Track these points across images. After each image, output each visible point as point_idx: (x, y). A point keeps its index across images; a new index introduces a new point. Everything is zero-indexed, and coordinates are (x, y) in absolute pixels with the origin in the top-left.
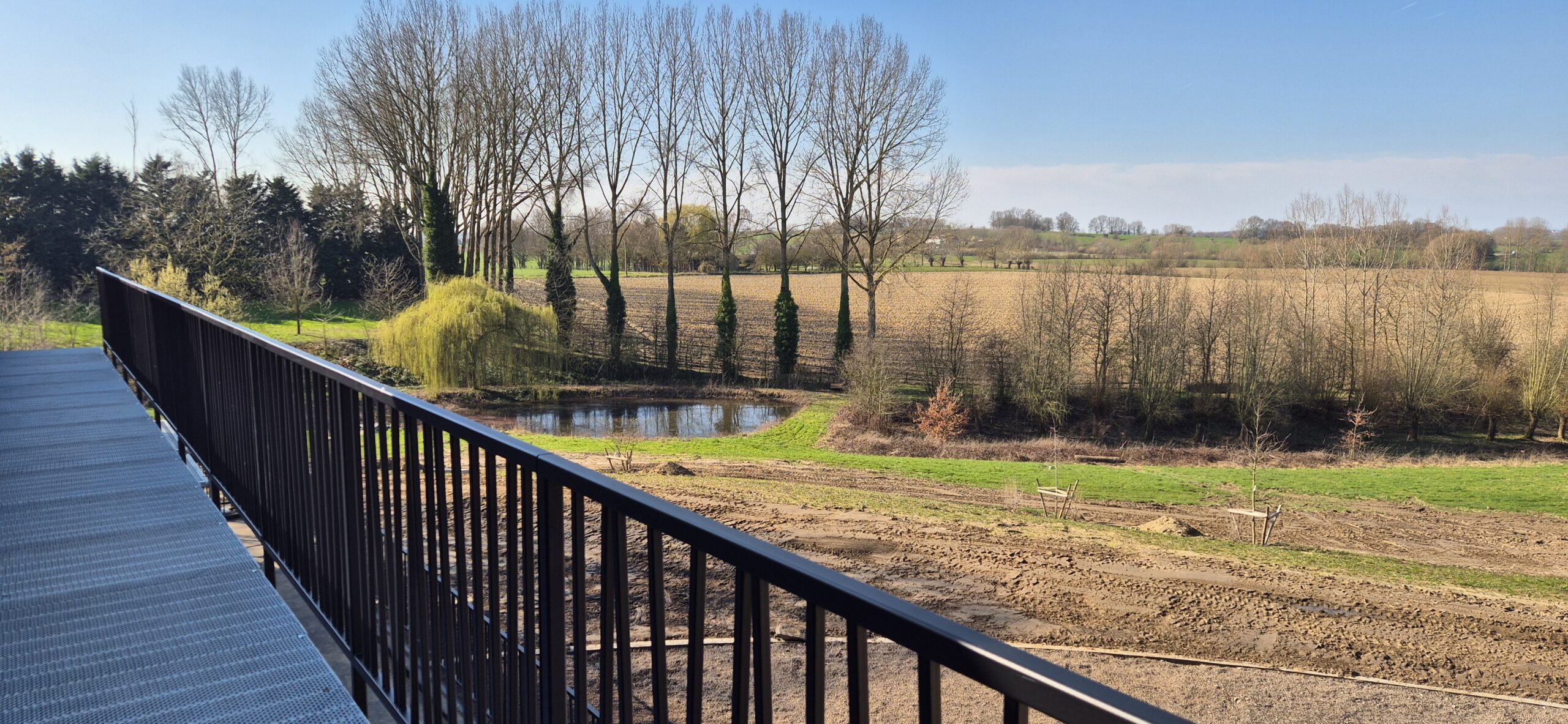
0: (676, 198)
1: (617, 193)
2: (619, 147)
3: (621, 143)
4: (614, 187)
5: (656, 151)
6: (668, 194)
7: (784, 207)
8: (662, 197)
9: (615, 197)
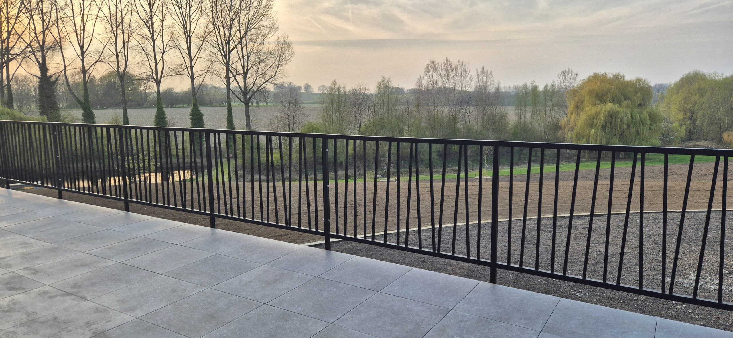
0: (124, 53)
1: (84, 51)
2: (83, 23)
3: (85, 22)
4: (82, 47)
5: (109, 26)
6: (118, 51)
7: (191, 60)
8: (115, 53)
9: (83, 53)
